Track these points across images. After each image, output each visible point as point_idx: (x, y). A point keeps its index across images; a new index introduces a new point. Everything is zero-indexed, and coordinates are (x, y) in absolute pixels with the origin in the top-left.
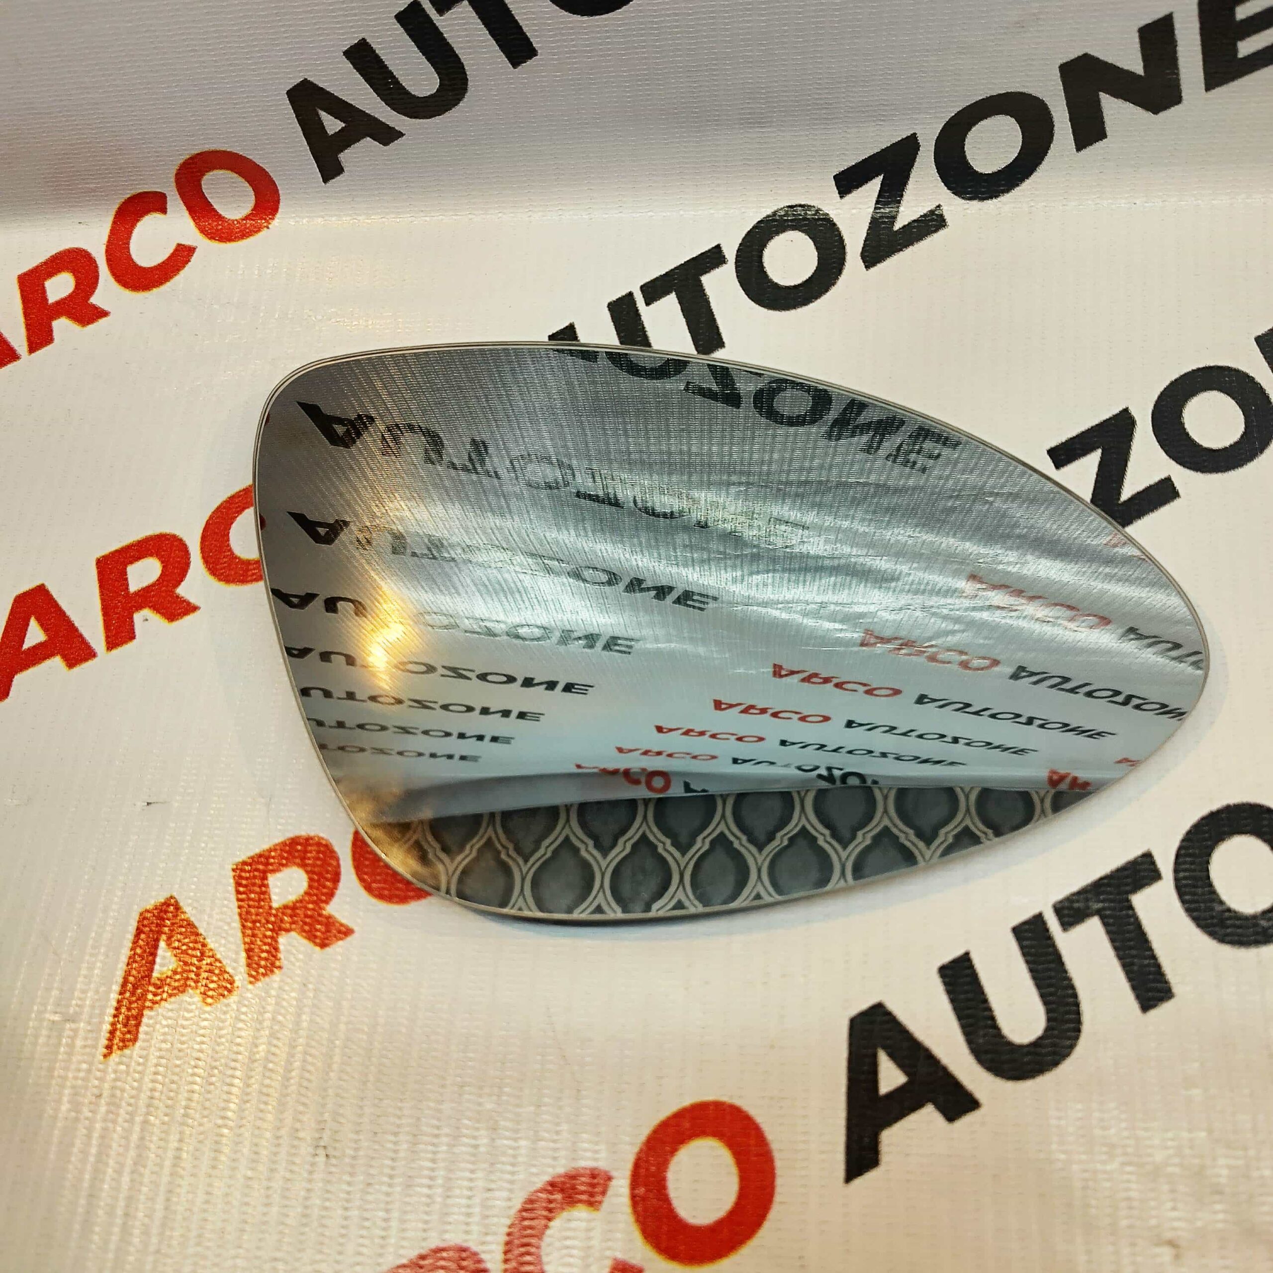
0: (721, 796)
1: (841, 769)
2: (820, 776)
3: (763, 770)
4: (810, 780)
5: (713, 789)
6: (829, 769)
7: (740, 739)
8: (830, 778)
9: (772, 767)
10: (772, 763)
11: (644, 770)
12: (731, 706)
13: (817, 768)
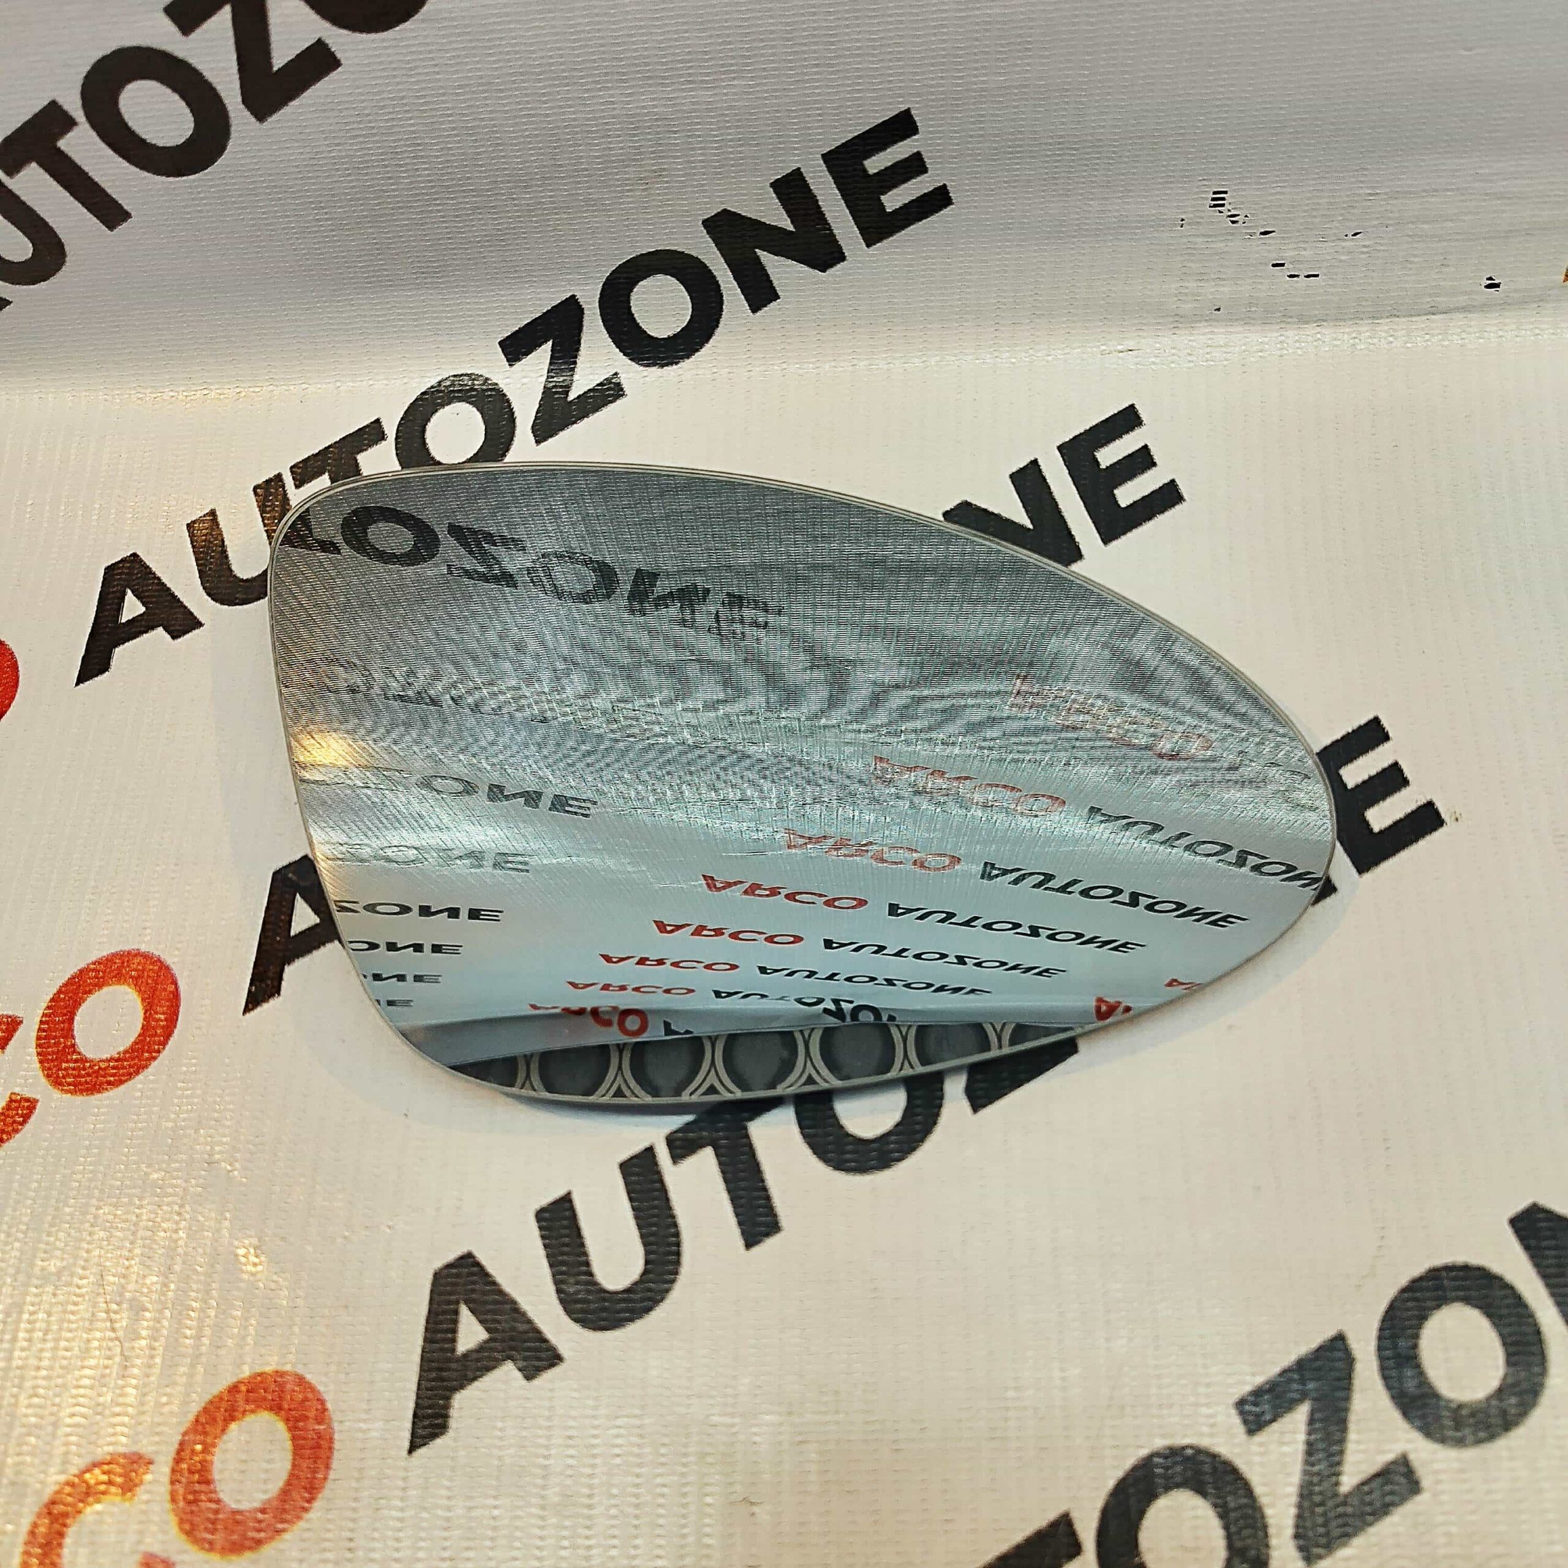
0: (710, 1037)
1: (851, 1002)
2: (826, 1011)
3: (754, 1004)
4: (817, 1016)
5: (700, 1030)
6: (836, 1002)
7: (708, 967)
8: (839, 1014)
9: (764, 1000)
10: (763, 996)
11: (615, 1008)
12: (678, 927)
13: (820, 1001)
